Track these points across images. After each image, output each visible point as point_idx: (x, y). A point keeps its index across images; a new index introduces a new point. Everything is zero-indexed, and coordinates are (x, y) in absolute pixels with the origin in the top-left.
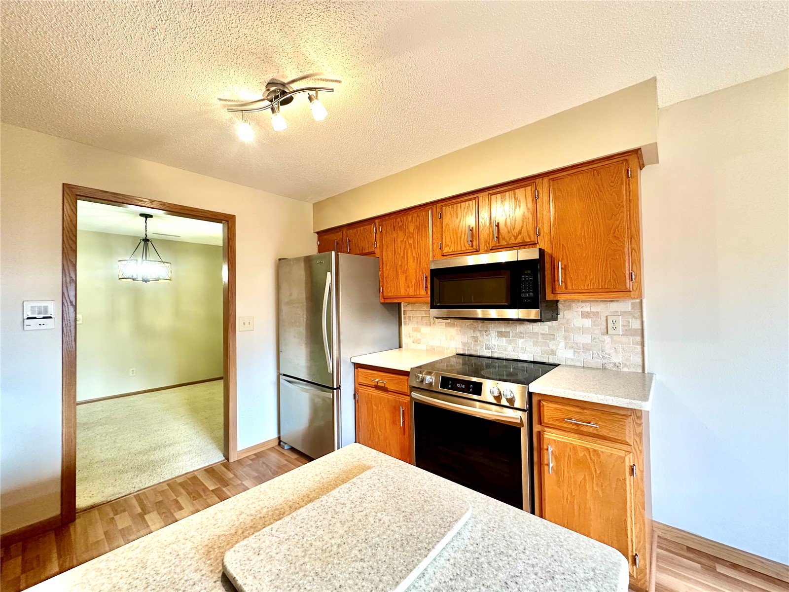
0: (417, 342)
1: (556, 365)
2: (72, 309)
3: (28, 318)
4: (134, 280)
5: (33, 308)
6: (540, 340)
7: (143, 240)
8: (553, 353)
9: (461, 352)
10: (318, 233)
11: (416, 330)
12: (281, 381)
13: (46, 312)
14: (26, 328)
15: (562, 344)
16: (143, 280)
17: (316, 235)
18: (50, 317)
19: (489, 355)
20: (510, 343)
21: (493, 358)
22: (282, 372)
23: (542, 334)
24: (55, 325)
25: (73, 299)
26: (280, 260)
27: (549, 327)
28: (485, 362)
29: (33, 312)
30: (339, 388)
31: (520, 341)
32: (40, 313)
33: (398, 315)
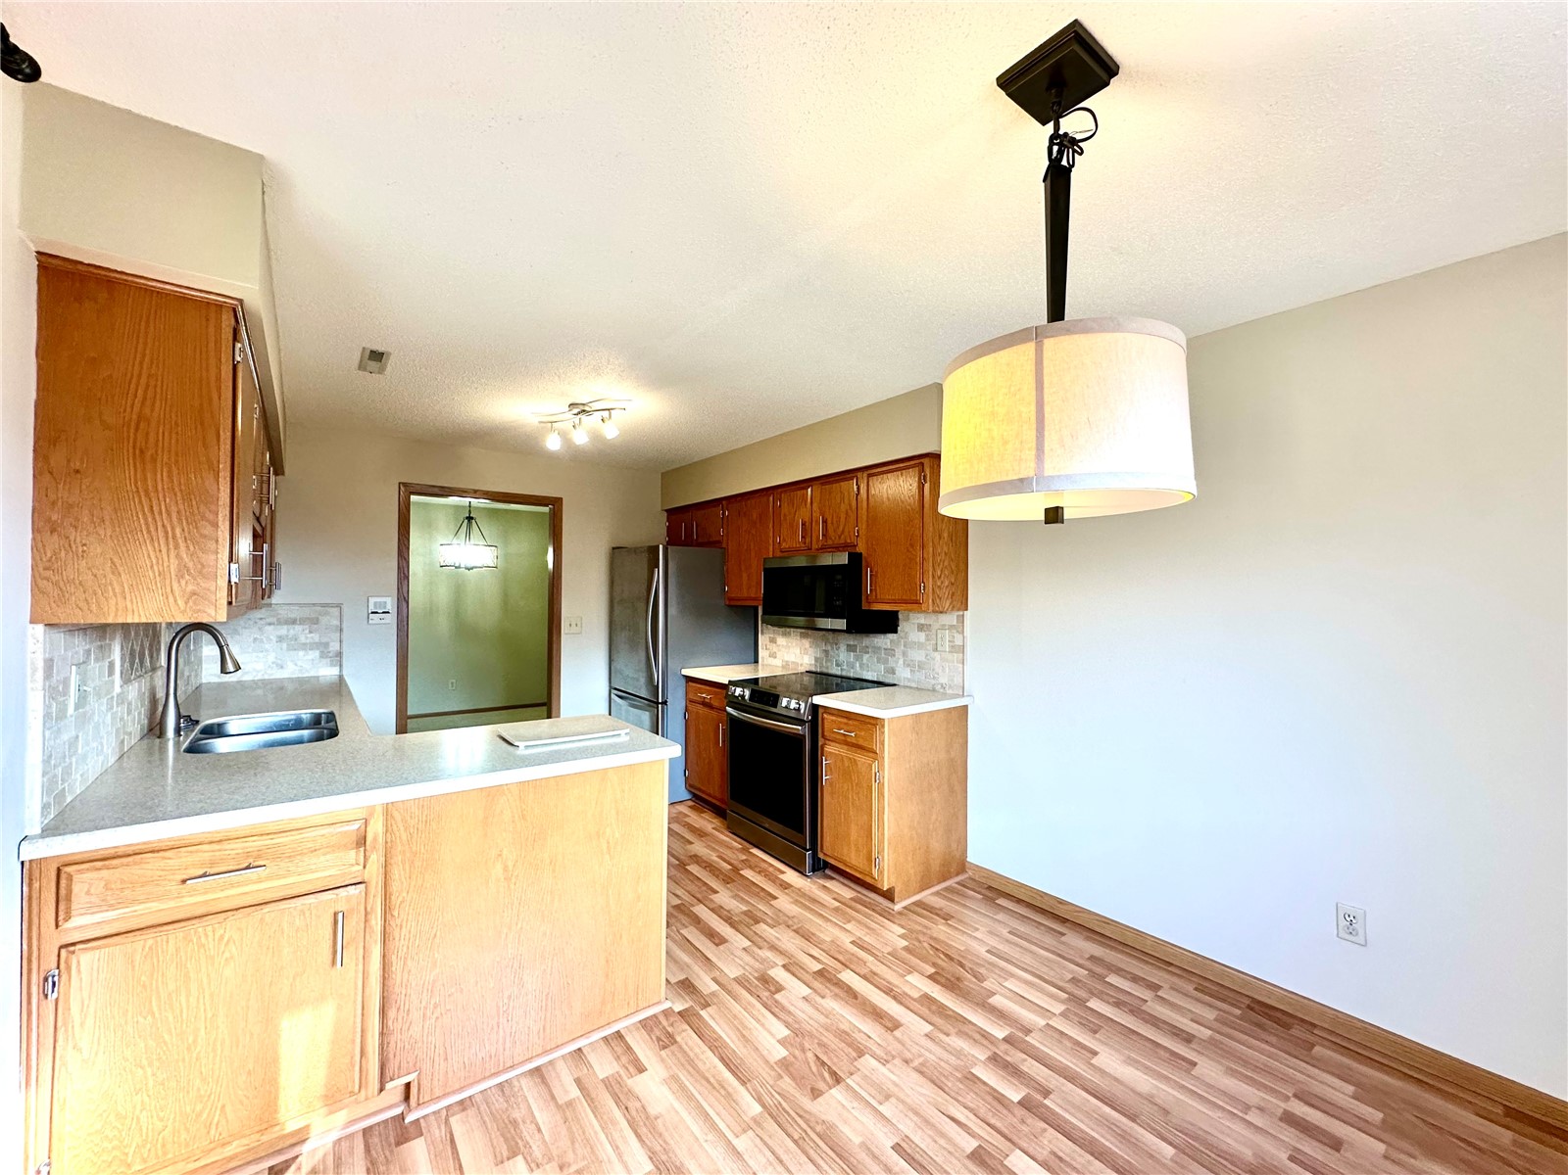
0: (773, 655)
1: (894, 685)
2: (405, 606)
3: (372, 613)
4: (456, 567)
5: (375, 603)
6: (883, 655)
7: (467, 518)
8: (893, 672)
9: (813, 669)
10: (667, 511)
11: (773, 641)
12: (613, 696)
13: (385, 607)
14: (370, 622)
15: (901, 662)
16: (466, 568)
17: (666, 514)
18: (388, 612)
19: (839, 673)
20: (857, 658)
21: (842, 677)
22: (614, 686)
23: (885, 649)
24: (391, 620)
25: (406, 595)
26: (614, 548)
27: (891, 641)
28: (835, 681)
29: (375, 607)
30: (665, 703)
31: (866, 657)
32: (380, 608)
33: (753, 622)
